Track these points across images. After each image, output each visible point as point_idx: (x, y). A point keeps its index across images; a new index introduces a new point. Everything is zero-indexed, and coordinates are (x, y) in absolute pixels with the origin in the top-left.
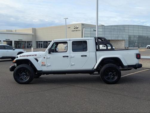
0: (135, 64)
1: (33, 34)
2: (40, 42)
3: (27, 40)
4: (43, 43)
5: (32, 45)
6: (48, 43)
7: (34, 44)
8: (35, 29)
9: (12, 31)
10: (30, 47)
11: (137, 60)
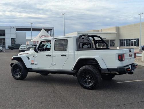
0: (117, 68)
1: (116, 32)
2: (123, 40)
3: (110, 39)
4: (125, 41)
5: (115, 43)
6: (131, 41)
7: (117, 43)
8: (119, 27)
9: (98, 31)
10: (113, 45)
11: (119, 62)
